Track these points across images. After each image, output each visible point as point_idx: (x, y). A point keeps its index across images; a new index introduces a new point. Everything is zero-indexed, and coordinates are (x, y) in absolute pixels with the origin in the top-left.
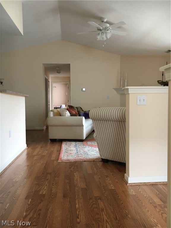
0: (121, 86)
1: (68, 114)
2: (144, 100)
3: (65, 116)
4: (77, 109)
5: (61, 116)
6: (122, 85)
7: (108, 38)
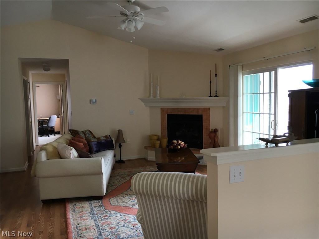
0: (152, 96)
1: (74, 153)
2: (240, 173)
3: (70, 158)
4: (85, 134)
5: (61, 158)
6: (153, 94)
7: (139, 29)
